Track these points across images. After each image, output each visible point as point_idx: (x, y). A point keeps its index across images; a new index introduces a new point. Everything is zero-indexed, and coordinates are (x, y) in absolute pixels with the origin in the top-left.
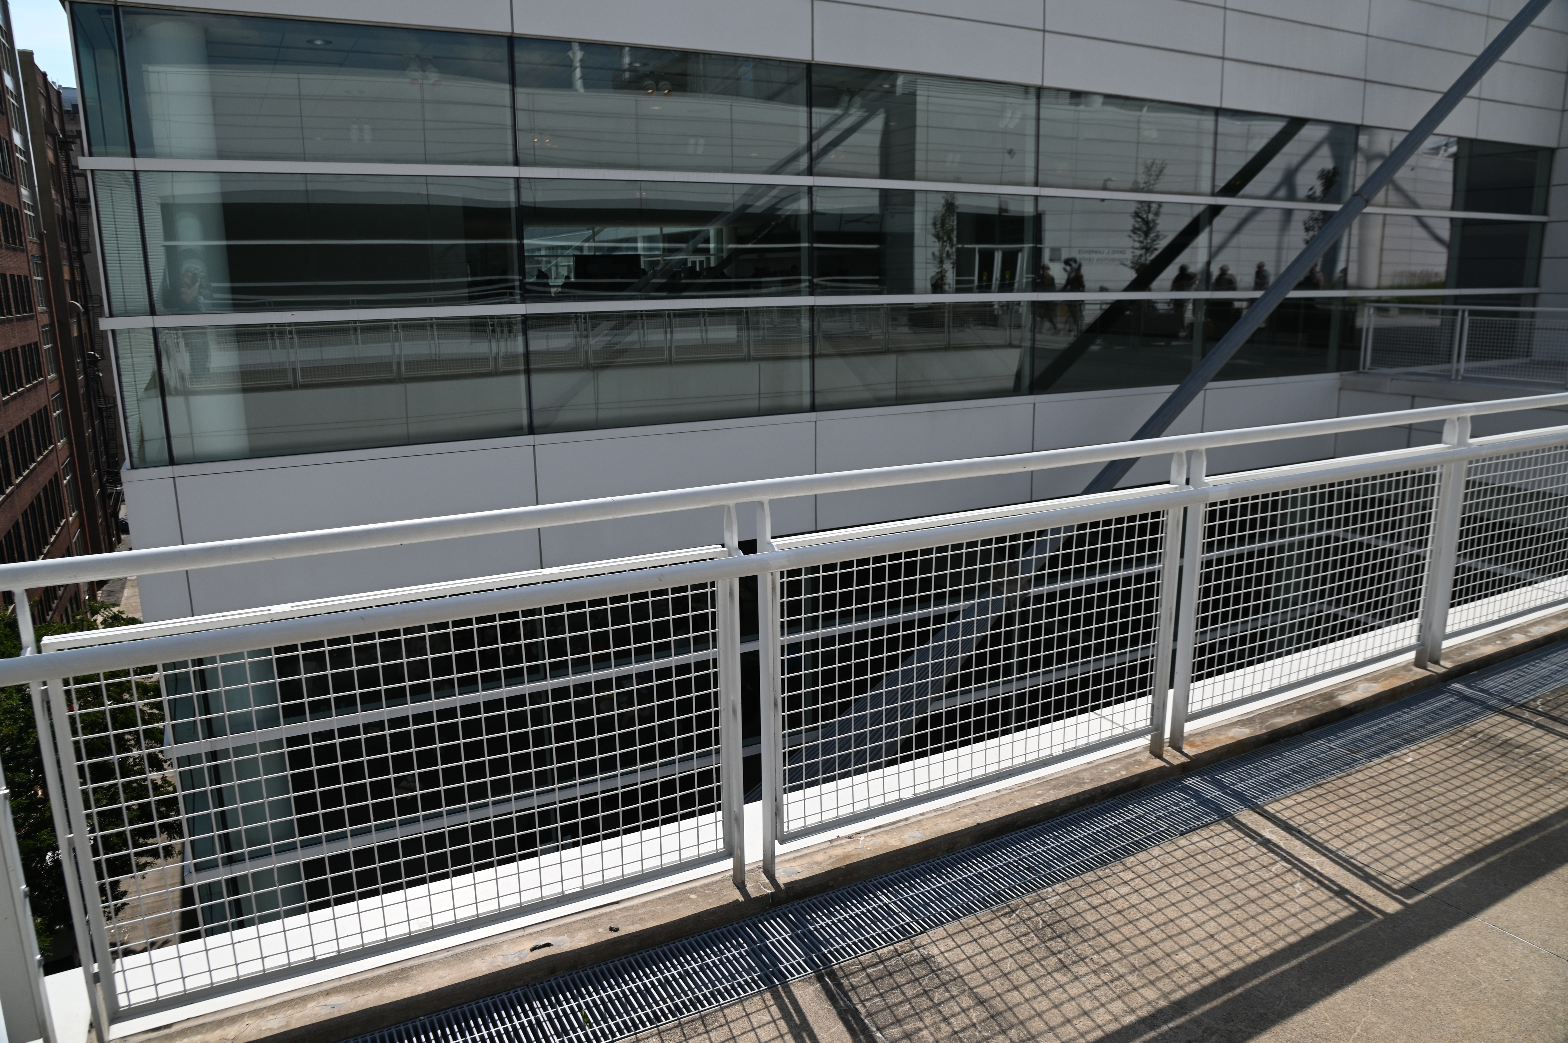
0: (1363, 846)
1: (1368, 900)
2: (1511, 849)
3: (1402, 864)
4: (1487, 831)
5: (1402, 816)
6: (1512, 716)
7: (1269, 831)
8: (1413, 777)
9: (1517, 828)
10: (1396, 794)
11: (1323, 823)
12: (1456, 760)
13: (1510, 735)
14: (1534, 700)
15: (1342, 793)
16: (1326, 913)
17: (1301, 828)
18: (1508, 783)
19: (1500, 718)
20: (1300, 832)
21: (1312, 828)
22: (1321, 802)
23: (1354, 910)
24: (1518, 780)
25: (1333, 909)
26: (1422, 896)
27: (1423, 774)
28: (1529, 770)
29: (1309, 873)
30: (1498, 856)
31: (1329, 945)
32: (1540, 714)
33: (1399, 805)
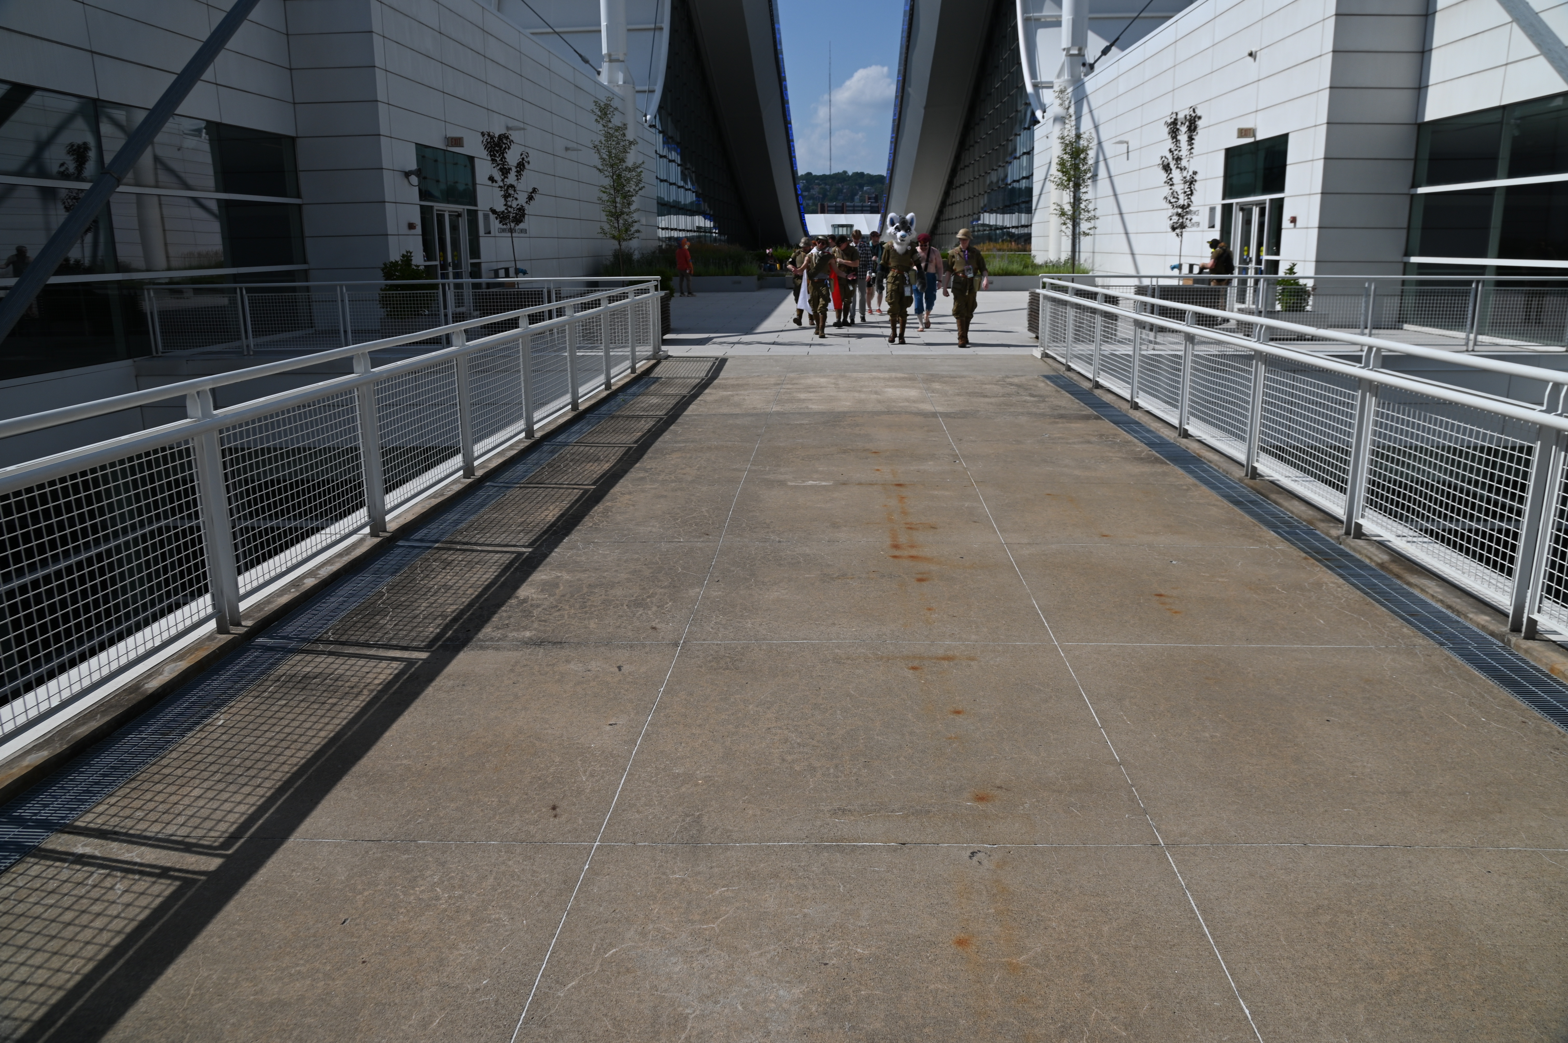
0: (181, 820)
1: (191, 868)
2: (314, 768)
3: (220, 821)
4: (294, 760)
5: (218, 776)
6: (308, 652)
7: (82, 846)
8: (224, 737)
9: (318, 747)
10: (211, 759)
11: (140, 814)
12: (264, 707)
13: (308, 669)
14: (326, 633)
15: (157, 777)
16: (150, 899)
17: (117, 829)
18: (308, 712)
19: (298, 658)
20: (116, 833)
21: (129, 823)
22: (134, 795)
23: (178, 883)
24: (316, 706)
25: (156, 893)
26: (242, 841)
27: (234, 731)
28: (325, 694)
29: (129, 869)
30: (304, 778)
31: (156, 927)
32: (331, 643)
33: (213, 768)
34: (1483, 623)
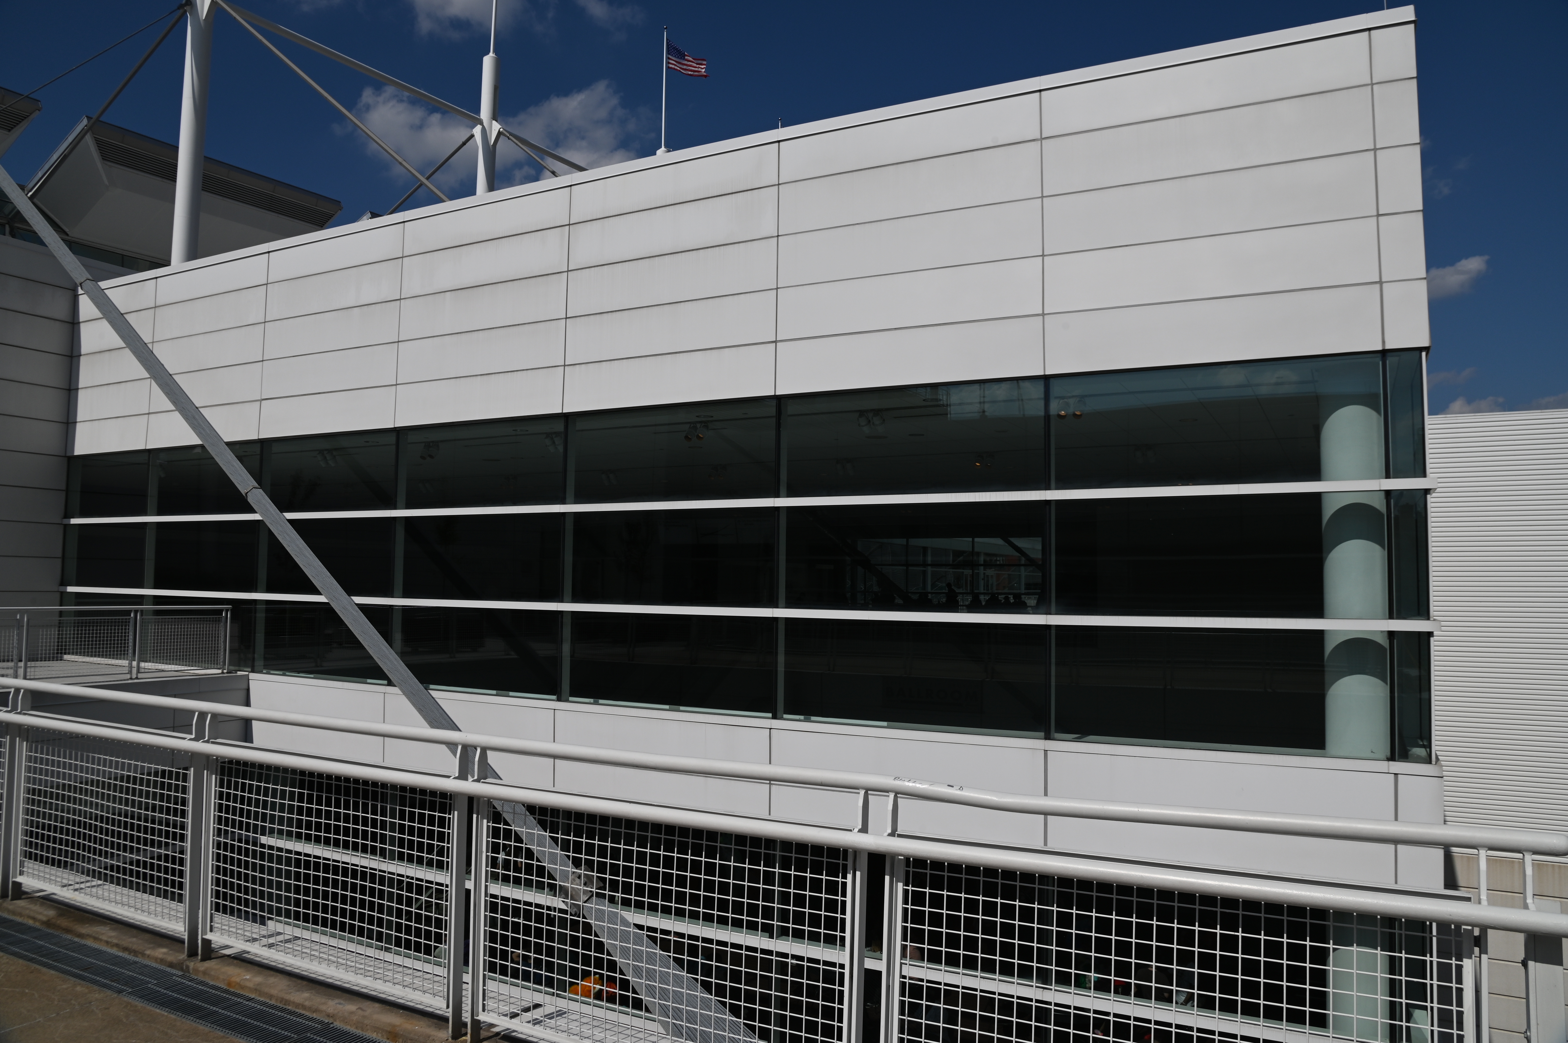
34: (160, 956)
